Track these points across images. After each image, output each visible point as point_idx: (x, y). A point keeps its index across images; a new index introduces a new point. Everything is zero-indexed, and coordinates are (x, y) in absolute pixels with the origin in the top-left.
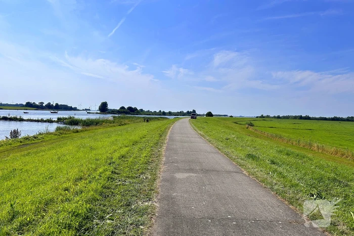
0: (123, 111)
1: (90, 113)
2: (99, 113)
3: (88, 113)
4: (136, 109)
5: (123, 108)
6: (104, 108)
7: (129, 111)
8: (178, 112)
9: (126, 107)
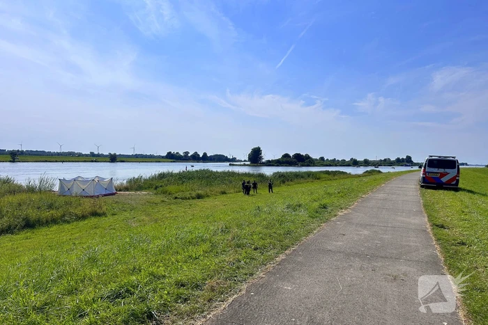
0: (286, 160)
1: (233, 165)
2: (247, 165)
3: (230, 165)
4: (308, 157)
5: (286, 156)
6: (255, 157)
7: (295, 160)
8: (381, 160)
9: (291, 154)
